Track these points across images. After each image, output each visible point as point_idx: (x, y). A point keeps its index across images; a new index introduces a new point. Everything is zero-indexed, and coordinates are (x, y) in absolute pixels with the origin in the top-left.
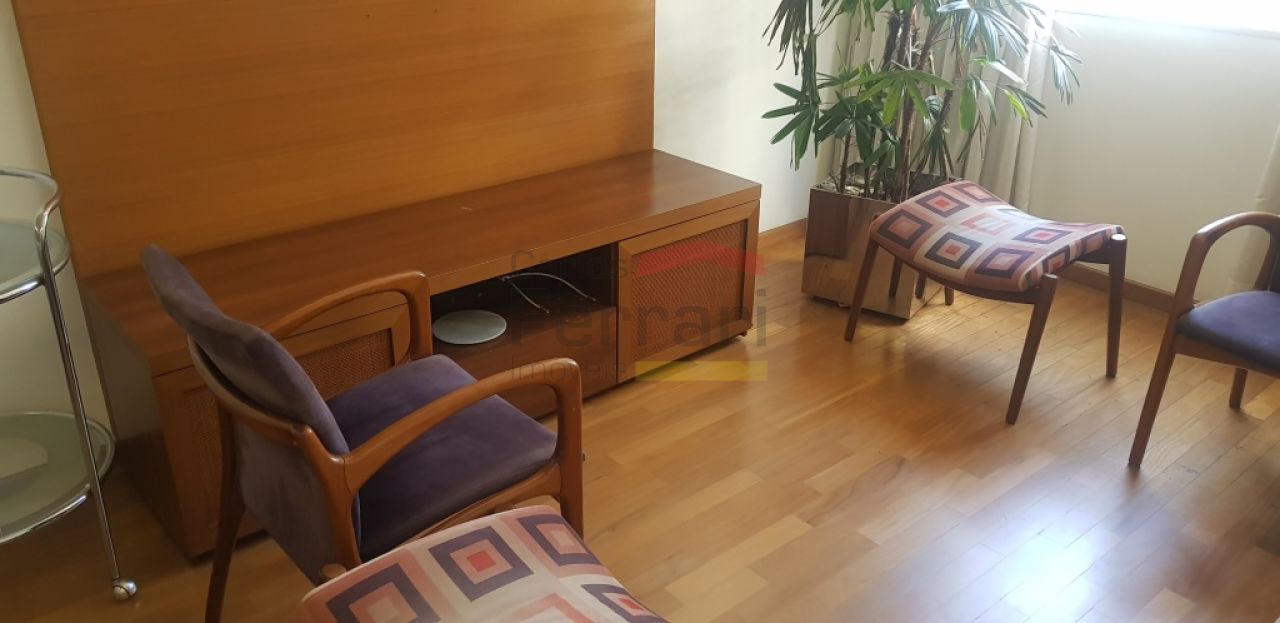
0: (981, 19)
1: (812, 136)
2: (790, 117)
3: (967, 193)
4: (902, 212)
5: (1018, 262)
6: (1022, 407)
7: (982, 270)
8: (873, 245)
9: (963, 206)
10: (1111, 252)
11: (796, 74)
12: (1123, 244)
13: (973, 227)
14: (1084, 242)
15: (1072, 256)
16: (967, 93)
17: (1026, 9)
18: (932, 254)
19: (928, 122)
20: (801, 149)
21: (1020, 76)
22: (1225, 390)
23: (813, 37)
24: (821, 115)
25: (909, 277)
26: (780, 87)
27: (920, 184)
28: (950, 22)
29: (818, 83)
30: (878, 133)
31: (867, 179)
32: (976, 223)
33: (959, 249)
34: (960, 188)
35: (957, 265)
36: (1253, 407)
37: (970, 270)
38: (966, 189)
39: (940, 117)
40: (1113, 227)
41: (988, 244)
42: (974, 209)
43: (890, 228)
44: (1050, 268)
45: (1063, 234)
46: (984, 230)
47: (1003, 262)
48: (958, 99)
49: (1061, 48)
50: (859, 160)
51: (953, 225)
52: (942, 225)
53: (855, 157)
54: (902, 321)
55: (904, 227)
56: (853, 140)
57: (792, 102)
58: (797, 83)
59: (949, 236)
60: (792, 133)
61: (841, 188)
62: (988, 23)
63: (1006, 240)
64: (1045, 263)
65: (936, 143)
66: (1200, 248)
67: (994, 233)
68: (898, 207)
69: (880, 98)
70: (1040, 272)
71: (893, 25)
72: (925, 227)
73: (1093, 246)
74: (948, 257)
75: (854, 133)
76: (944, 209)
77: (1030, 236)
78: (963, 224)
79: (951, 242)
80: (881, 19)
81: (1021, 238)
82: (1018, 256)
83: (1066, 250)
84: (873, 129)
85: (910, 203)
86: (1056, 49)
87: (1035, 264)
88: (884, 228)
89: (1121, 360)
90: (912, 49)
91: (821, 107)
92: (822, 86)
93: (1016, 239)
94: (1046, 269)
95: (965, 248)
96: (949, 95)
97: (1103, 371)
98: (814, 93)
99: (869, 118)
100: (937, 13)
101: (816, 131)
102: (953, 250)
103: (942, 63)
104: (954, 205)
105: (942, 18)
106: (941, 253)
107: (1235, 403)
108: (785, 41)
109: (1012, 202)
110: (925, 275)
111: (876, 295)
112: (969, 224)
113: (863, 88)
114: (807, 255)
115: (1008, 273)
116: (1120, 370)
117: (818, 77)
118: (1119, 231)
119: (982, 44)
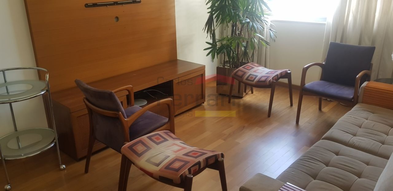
0: (253, 24)
1: (216, 54)
2: (210, 50)
3: (253, 65)
4: (239, 70)
5: (267, 78)
6: (271, 114)
7: (259, 81)
8: (233, 78)
9: (253, 68)
10: (287, 75)
11: (211, 39)
12: (290, 73)
13: (256, 72)
14: (281, 73)
15: (279, 76)
16: (251, 41)
17: (263, 21)
18: (247, 79)
19: (243, 49)
20: (213, 57)
21: (264, 37)
22: (318, 107)
23: (214, 30)
24: (218, 48)
25: (242, 85)
26: (207, 42)
27: (242, 64)
28: (246, 25)
29: (216, 41)
30: (232, 52)
31: (230, 64)
32: (257, 71)
33: (253, 77)
34: (252, 64)
35: (253, 81)
36: (323, 110)
37: (256, 81)
38: (254, 64)
39: (246, 48)
40: (288, 70)
41: (259, 75)
42: (256, 68)
43: (237, 74)
44: (274, 80)
45: (276, 72)
46: (258, 73)
47: (263, 79)
48: (250, 43)
49: (272, 29)
50: (228, 60)
51: (251, 72)
52: (249, 72)
53: (227, 59)
54: (242, 97)
55: (240, 73)
56: (226, 54)
57: (210, 46)
58: (211, 41)
59: (250, 74)
60: (211, 54)
61: (224, 66)
62: (254, 24)
63: (264, 74)
64: (273, 78)
65: (245, 53)
66: (305, 70)
67: (261, 73)
68: (238, 69)
69: (231, 44)
70: (272, 80)
71: (233, 26)
72: (245, 73)
73: (283, 74)
74: (251, 79)
75: (226, 52)
76: (249, 69)
77: (269, 73)
78: (254, 72)
79: (251, 76)
80: (230, 25)
81: (267, 73)
82: (266, 77)
83: (277, 75)
84: (230, 51)
85: (241, 68)
86: (270, 30)
87: (271, 78)
88: (235, 74)
89: (293, 102)
90: (238, 32)
91: (217, 47)
92: (217, 42)
93: (266, 74)
94: (273, 80)
95: (254, 77)
96: (247, 42)
97: (290, 105)
98: (216, 43)
99: (229, 49)
100: (243, 23)
101: (217, 53)
102: (252, 78)
103: (245, 35)
104: (251, 68)
105: (244, 24)
106: (249, 78)
107: (320, 109)
108: (208, 32)
109: (265, 67)
110: (246, 85)
111: (235, 92)
112: (255, 71)
113: (227, 42)
114: (217, 85)
115: (265, 81)
116: (293, 104)
117: (216, 40)
118: (289, 70)
119: (253, 29)
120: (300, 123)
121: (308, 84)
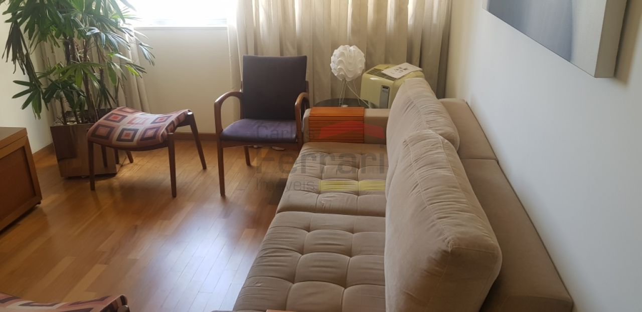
0: (106, 36)
1: (43, 101)
2: (28, 95)
3: (125, 112)
4: (99, 125)
5: (156, 132)
6: (177, 189)
7: (143, 139)
8: (91, 143)
9: (125, 117)
10: (188, 120)
11: (24, 74)
12: (192, 115)
13: (133, 124)
14: (178, 118)
15: (176, 124)
16: (110, 69)
17: (123, 30)
18: (119, 139)
19: (96, 84)
20: (38, 109)
21: (129, 58)
22: (244, 161)
23: (28, 55)
24: (44, 91)
25: (110, 152)
26: (16, 82)
27: (102, 113)
28: (92, 39)
29: (38, 76)
30: (74, 93)
31: (76, 116)
32: (133, 122)
33: (130, 134)
34: (120, 110)
35: (132, 140)
36: (254, 163)
37: (138, 140)
38: (123, 110)
39: (100, 82)
40: (187, 110)
41: (141, 129)
42: (130, 117)
43: (97, 133)
44: (169, 131)
45: (170, 117)
46: (137, 124)
47: (150, 133)
48: (107, 73)
49: (143, 44)
50: (70, 109)
51: (124, 125)
52: (119, 126)
53: (67, 108)
54: (114, 175)
55: (103, 131)
56: (65, 99)
57: (26, 88)
58: (26, 78)
59: (123, 130)
60: (31, 104)
61: (65, 122)
62: (110, 37)
63: (148, 124)
64: (166, 129)
65: (104, 92)
66: (218, 107)
67: (142, 124)
68: (96, 124)
69: (70, 78)
70: (166, 133)
71: (66, 44)
72: (112, 129)
73: (182, 119)
74: (126, 138)
75: (64, 96)
76: (117, 120)
77: (157, 121)
78: (128, 123)
79: (125, 132)
80: (60, 41)
81: (154, 122)
82: (155, 130)
83: (173, 122)
84: (72, 92)
85: (101, 120)
86: (141, 44)
87: (163, 130)
88: (94, 134)
89: (206, 162)
90: (79, 55)
91: (42, 87)
92: (39, 78)
93: (152, 123)
94: (168, 132)
95: (132, 133)
96: (101, 72)
97: (201, 167)
98: (37, 80)
99: (68, 87)
100: (86, 36)
101: (44, 99)
102: (128, 135)
103: (93, 56)
104: (121, 117)
105: (89, 37)
106: (123, 137)
107: (248, 163)
108: (14, 60)
109: (143, 111)
110: (117, 149)
111: (99, 167)
112: (130, 123)
113: (61, 75)
114: (59, 161)
115: (154, 137)
116: (207, 166)
117: (37, 74)
118: (189, 111)
119: (111, 47)
120: (226, 194)
121: (227, 129)
